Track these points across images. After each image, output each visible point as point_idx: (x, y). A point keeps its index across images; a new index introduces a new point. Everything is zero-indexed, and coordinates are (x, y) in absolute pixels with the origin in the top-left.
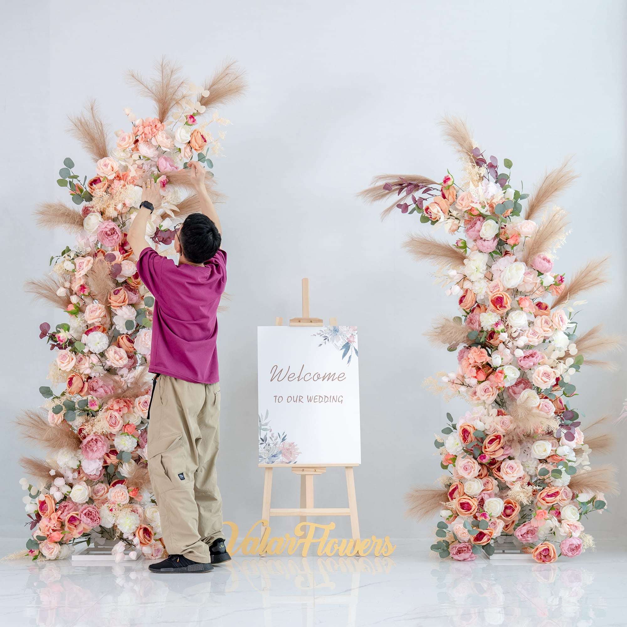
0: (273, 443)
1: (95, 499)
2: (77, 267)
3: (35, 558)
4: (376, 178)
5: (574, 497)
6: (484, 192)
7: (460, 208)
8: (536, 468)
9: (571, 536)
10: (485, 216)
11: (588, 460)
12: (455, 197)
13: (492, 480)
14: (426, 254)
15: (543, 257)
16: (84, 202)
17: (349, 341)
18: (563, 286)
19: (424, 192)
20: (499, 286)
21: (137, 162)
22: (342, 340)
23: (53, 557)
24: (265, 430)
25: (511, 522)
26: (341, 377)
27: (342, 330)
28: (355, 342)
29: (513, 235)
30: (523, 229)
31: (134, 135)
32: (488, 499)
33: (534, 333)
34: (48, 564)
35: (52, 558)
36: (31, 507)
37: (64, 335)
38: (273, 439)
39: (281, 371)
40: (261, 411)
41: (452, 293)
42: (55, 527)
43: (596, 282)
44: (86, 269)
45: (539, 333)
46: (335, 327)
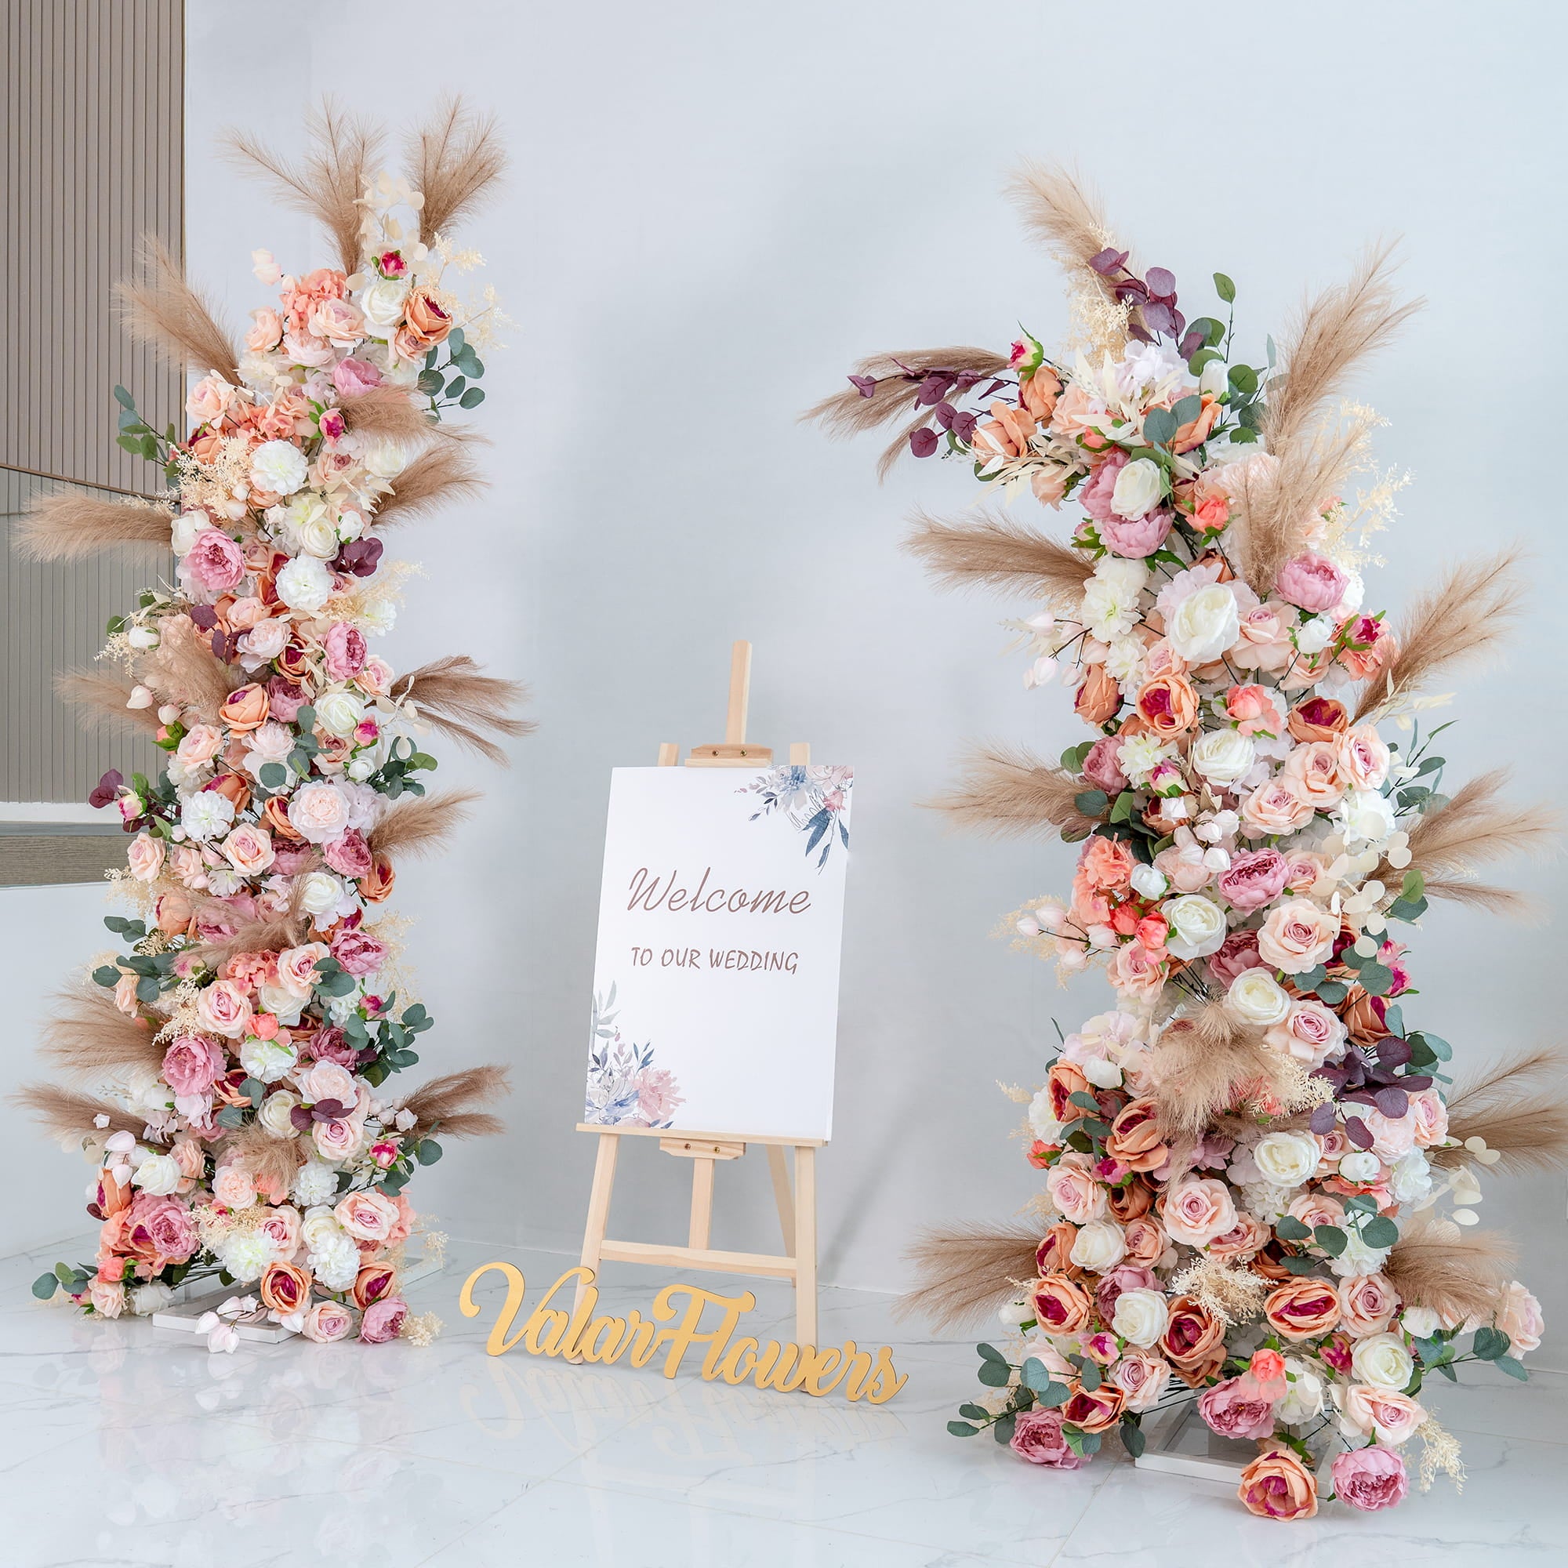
0: (621, 1071)
7: (1062, 431)
9: (1374, 1440)
10: (1129, 450)
13: (1156, 1230)
17: (829, 806)
20: (1174, 654)
22: (810, 804)
24: (605, 1034)
26: (799, 903)
27: (814, 776)
28: (844, 809)
29: (1205, 502)
32: (1131, 1289)
33: (1282, 798)
38: (622, 1059)
39: (656, 882)
40: (600, 987)
45: (1296, 796)
46: (797, 767)
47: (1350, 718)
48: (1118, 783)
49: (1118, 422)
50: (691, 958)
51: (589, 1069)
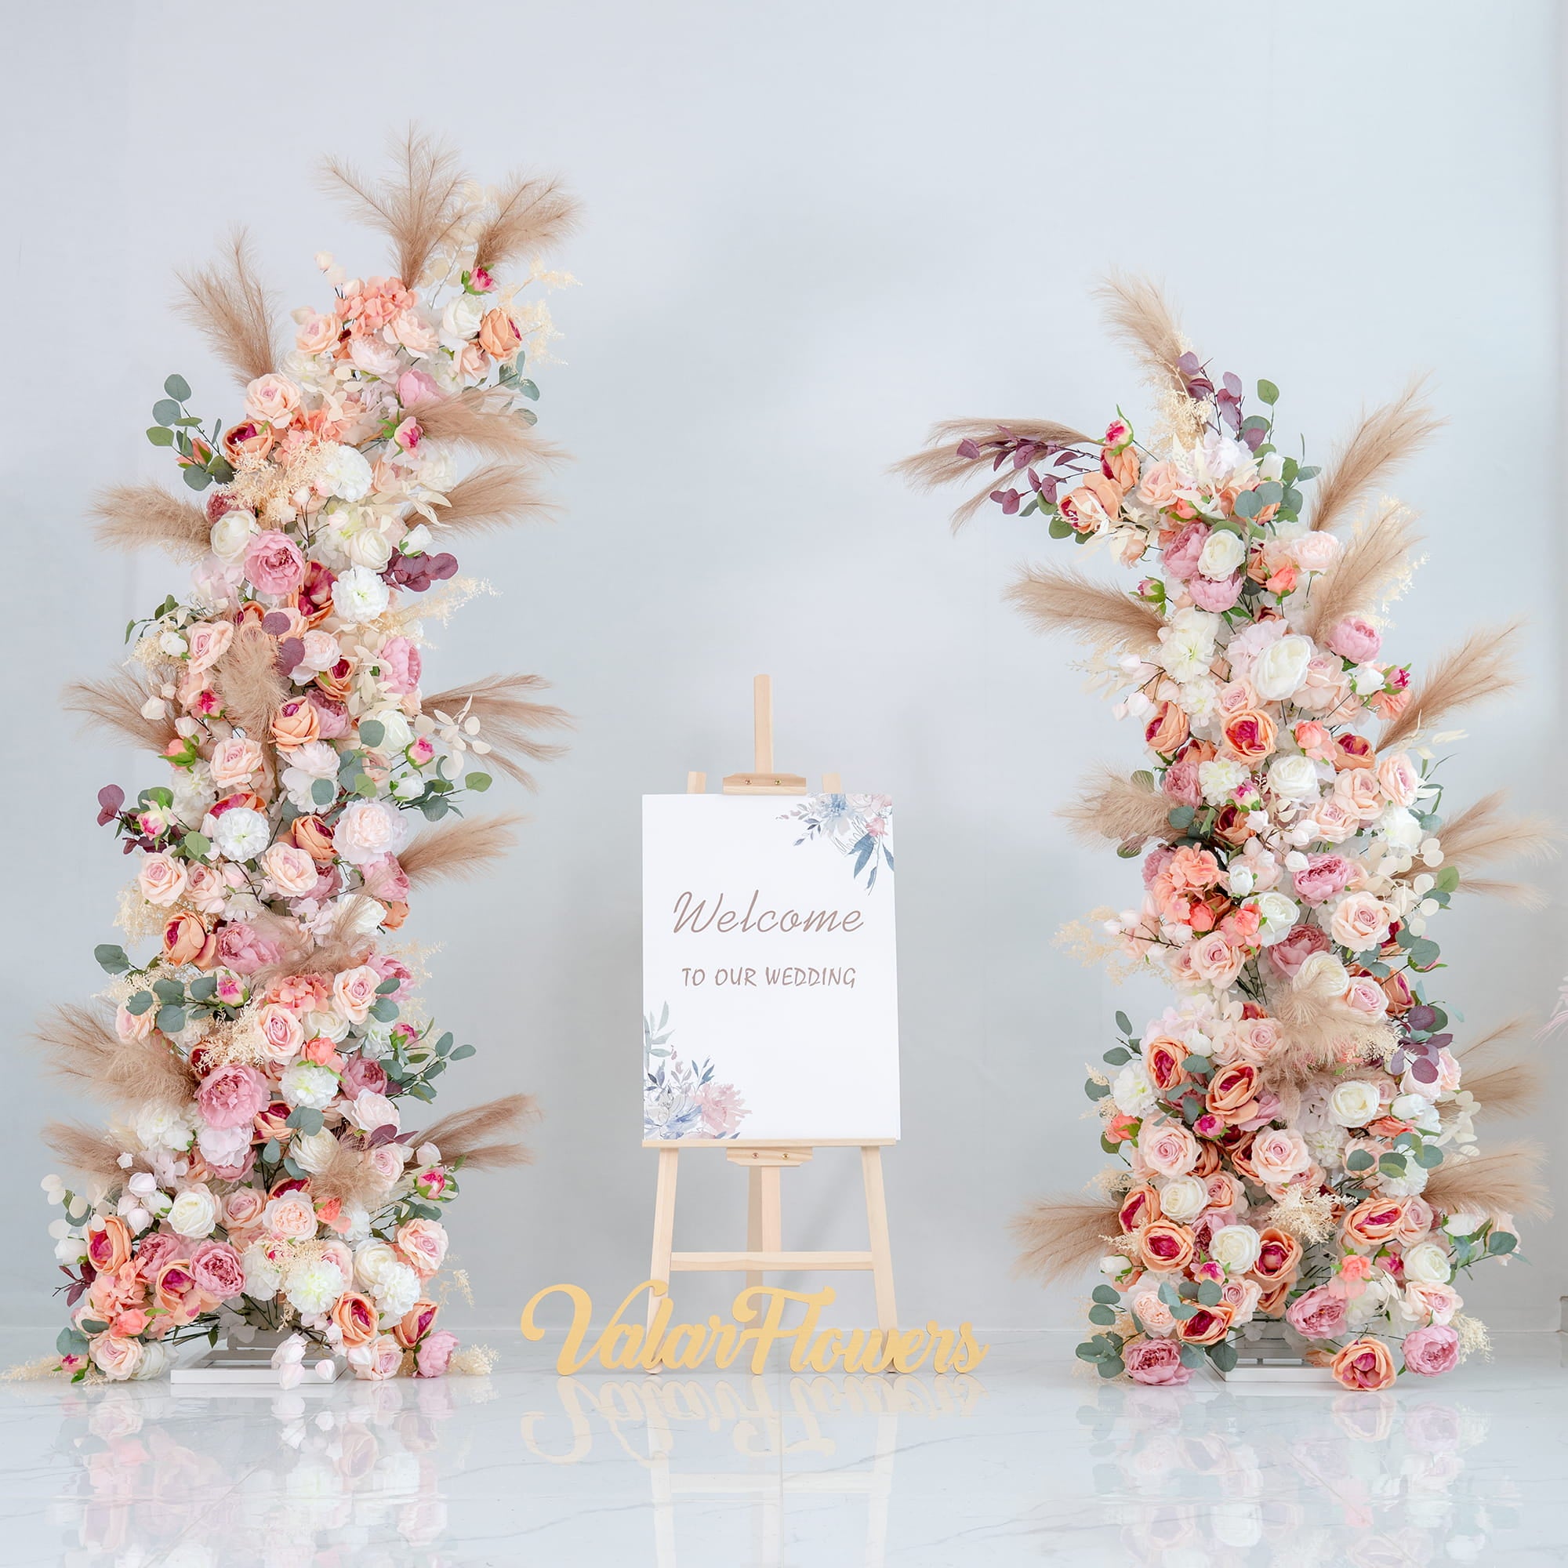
0: (680, 1088)
1: (231, 1229)
2: (194, 648)
3: (79, 1377)
4: (939, 427)
5: (1437, 1223)
6: (1208, 460)
7: (1148, 501)
8: (1342, 1150)
9: (1431, 1322)
10: (1211, 522)
11: (1473, 1131)
12: (1135, 474)
13: (1230, 1182)
14: (1065, 616)
15: (1357, 622)
16: (214, 483)
17: (872, 831)
18: (1406, 695)
19: (1059, 462)
20: (1247, 693)
21: (345, 386)
22: (853, 830)
23: (124, 1373)
24: (660, 1053)
25: (1278, 1286)
26: (852, 922)
27: (854, 804)
28: (887, 834)
29: (1280, 568)
30: (1306, 553)
31: (339, 320)
32: (1220, 1227)
33: (1336, 812)
34: (110, 1391)
35: (122, 1376)
36: (71, 1249)
37: (158, 818)
38: (681, 1077)
39: (701, 906)
40: (651, 1007)
41: (1127, 713)
42: (128, 1297)
43: (1489, 684)
44: (215, 651)
46: (837, 796)
47: (1374, 750)
49: (1208, 498)
50: (748, 975)
51: (645, 1088)
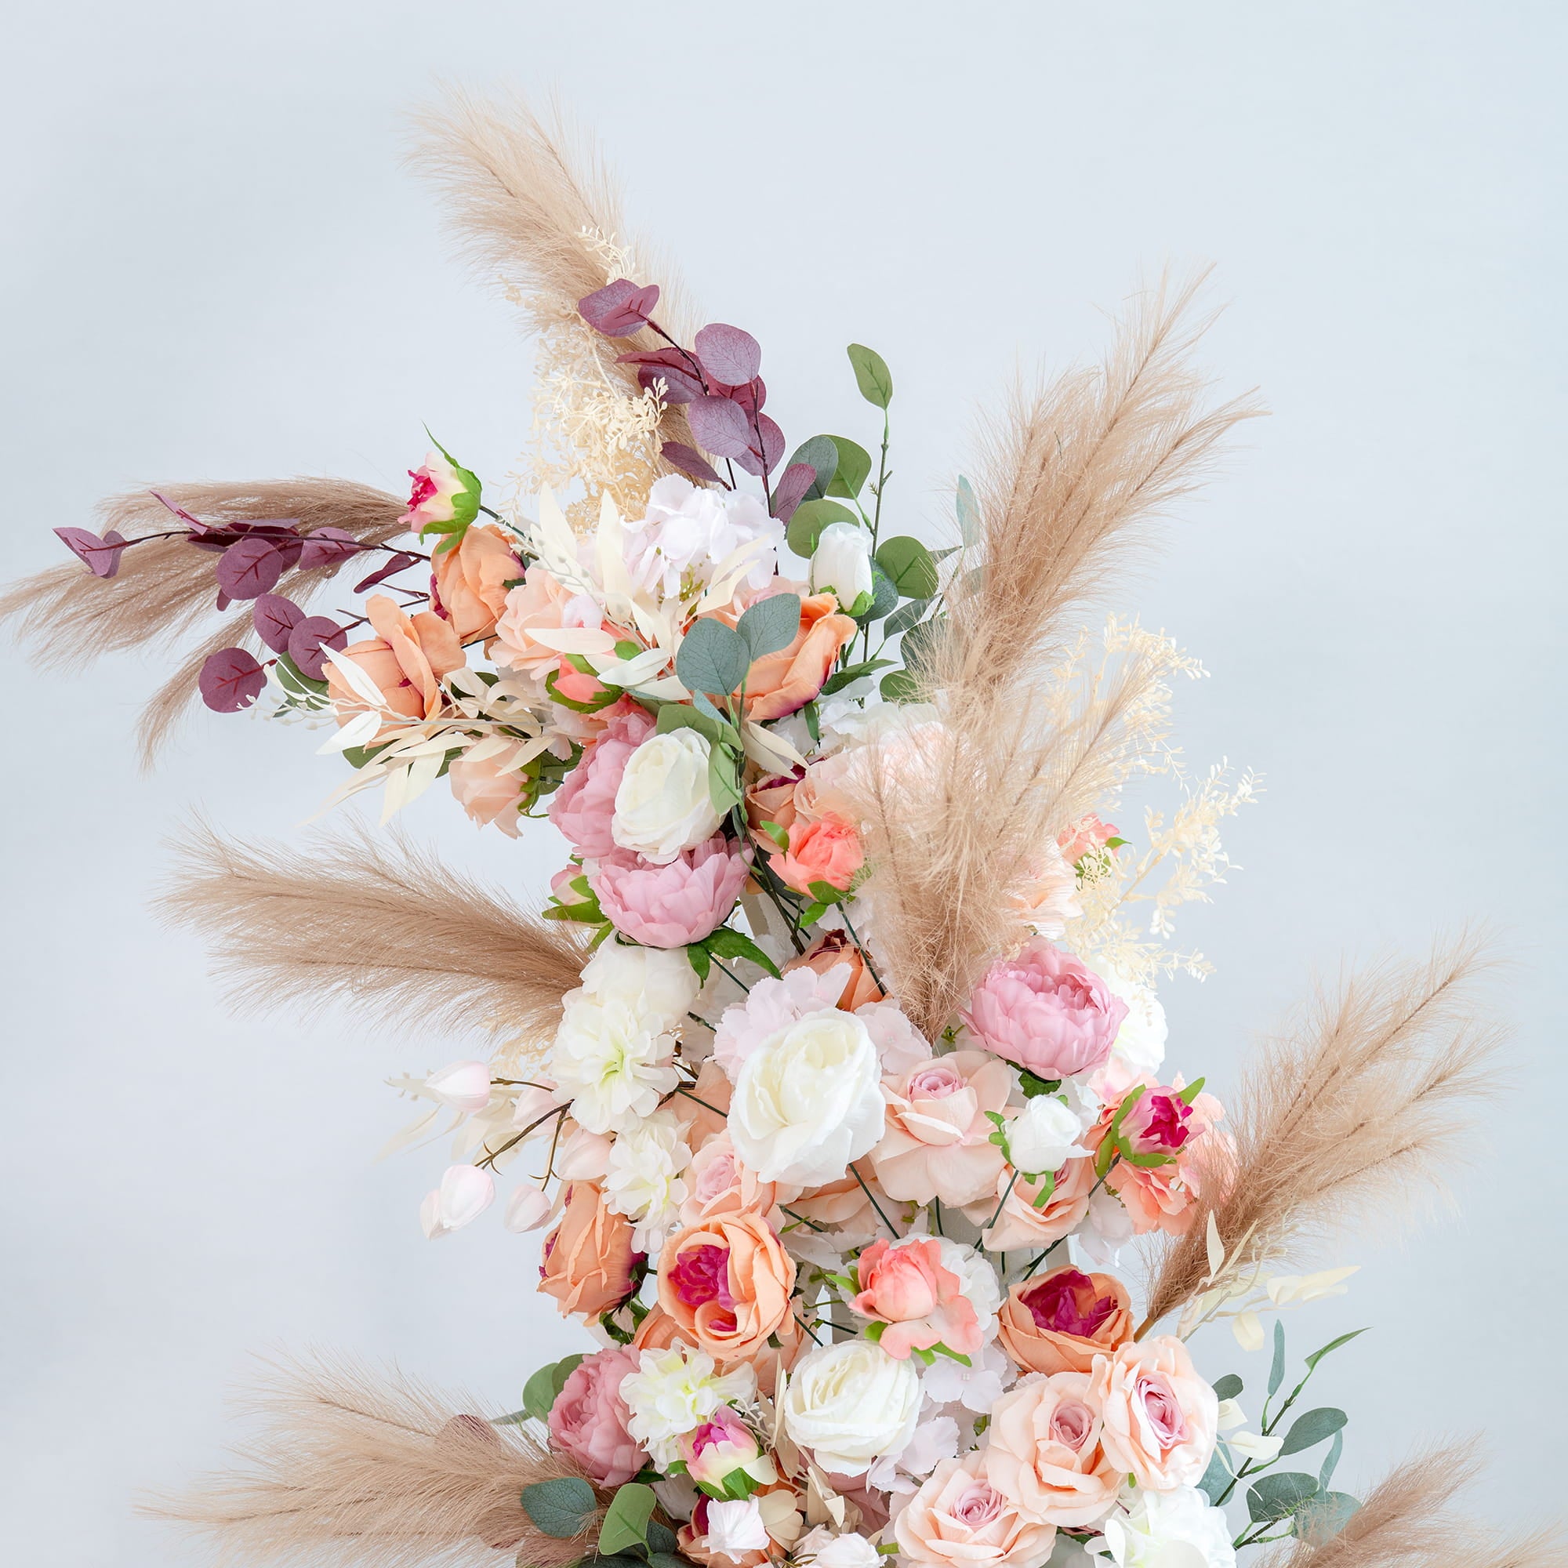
10: (652, 709)
20: (740, 1170)
33: (985, 1502)
45: (1013, 1498)
47: (1139, 1317)
48: (623, 1459)
49: (630, 645)
